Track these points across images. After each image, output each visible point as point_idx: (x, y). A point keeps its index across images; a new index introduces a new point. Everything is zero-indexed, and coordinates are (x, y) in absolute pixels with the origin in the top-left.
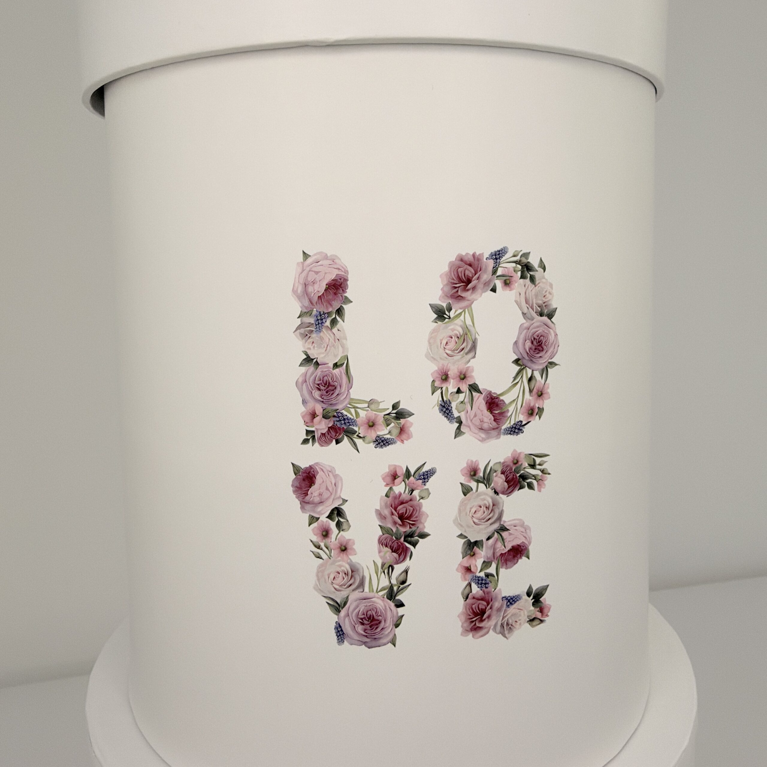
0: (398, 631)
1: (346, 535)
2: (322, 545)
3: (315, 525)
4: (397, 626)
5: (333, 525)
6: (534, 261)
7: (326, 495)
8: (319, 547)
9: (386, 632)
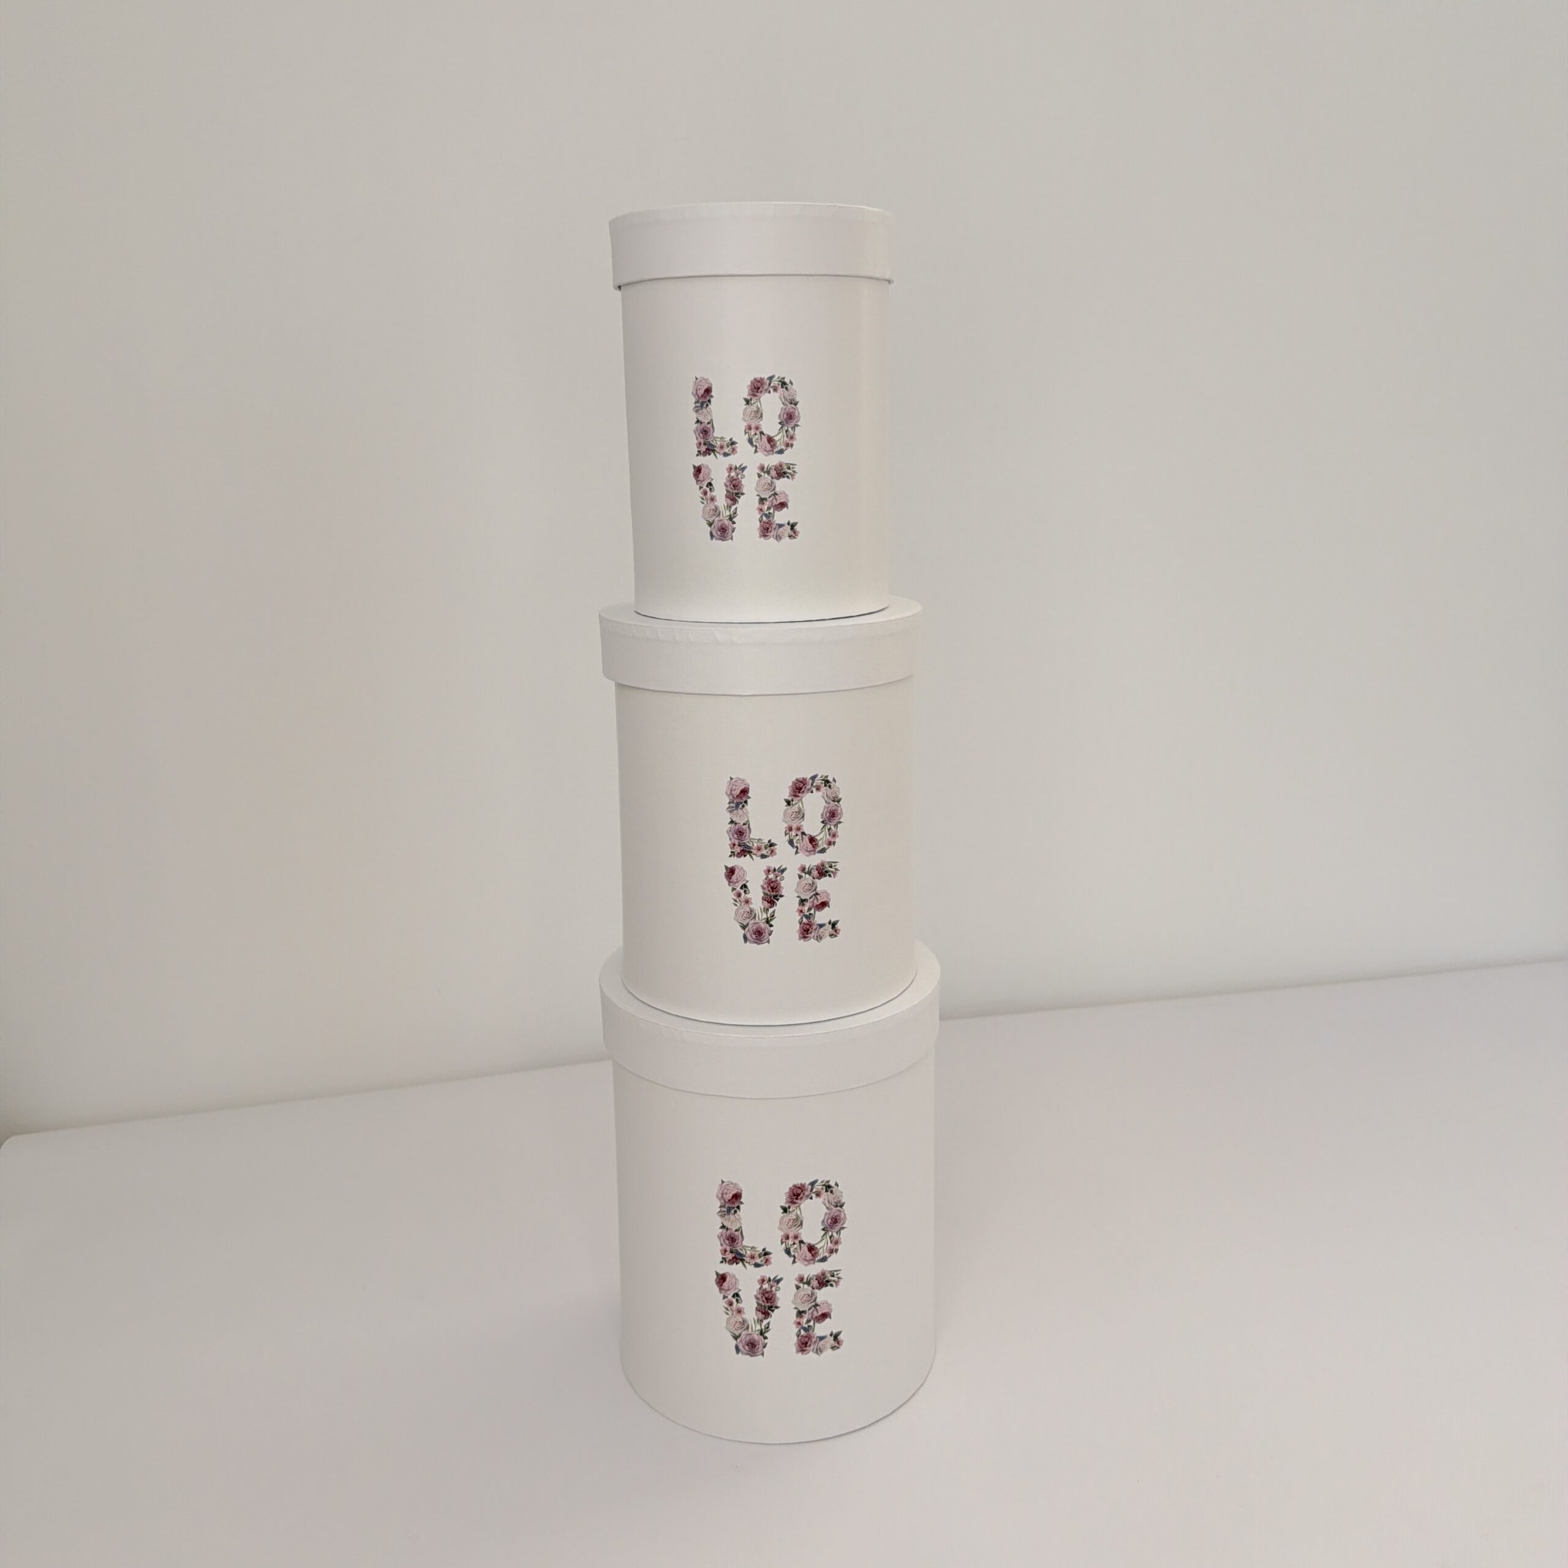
0: (770, 937)
1: (748, 896)
2: (738, 900)
3: (734, 892)
4: (770, 935)
5: (742, 891)
6: (830, 779)
7: (739, 879)
8: (736, 901)
9: (765, 938)
